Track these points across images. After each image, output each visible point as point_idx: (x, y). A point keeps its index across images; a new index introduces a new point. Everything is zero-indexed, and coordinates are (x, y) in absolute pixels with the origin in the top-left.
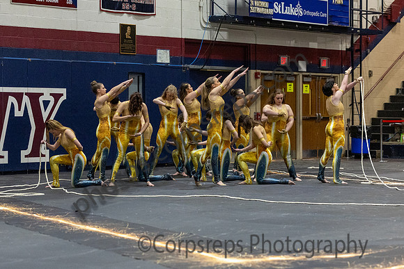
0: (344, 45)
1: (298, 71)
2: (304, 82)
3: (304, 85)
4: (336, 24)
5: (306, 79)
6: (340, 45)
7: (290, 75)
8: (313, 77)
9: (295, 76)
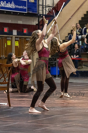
0: (35, 22)
1: (12, 35)
2: (16, 40)
3: (16, 42)
4: (31, 12)
5: (16, 39)
6: (33, 23)
7: (9, 37)
8: (20, 38)
9: (11, 37)
